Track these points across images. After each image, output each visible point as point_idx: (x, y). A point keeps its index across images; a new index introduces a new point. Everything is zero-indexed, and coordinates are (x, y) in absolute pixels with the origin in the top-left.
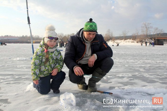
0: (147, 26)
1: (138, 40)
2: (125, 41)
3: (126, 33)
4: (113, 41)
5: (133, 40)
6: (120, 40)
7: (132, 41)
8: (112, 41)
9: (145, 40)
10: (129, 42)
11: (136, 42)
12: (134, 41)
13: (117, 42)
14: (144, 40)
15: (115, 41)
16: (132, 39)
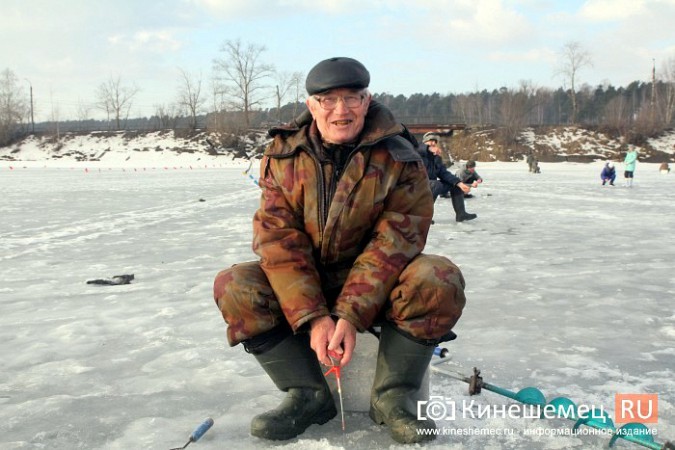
0: (243, 63)
1: (215, 136)
2: (134, 143)
3: (121, 97)
4: (50, 147)
5: (183, 141)
6: (99, 135)
7: (180, 143)
8: (43, 146)
9: (253, 138)
10: (158, 149)
11: (201, 148)
12: (191, 145)
13: (79, 150)
14: (249, 141)
15: (62, 141)
16: (172, 132)
